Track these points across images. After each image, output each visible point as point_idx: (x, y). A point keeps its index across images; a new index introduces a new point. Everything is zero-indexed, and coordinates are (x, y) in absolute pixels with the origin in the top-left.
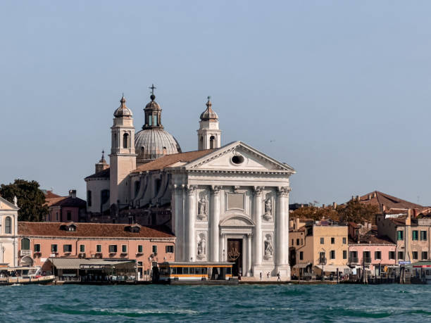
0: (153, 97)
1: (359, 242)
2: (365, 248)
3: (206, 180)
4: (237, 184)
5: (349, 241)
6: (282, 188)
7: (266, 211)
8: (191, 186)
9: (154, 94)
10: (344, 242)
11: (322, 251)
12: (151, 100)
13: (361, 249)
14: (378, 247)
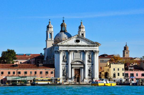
1: (129, 70)
2: (131, 72)
3: (65, 48)
4: (77, 50)
5: (125, 69)
6: (95, 51)
7: (89, 59)
8: (60, 50)
9: (64, 20)
10: (123, 70)
11: (114, 73)
12: (63, 22)
13: (129, 73)
14: (137, 72)
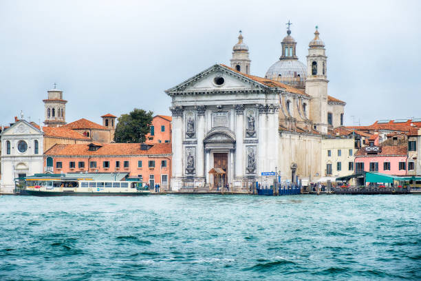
0: (289, 32)
1: (366, 154)
2: (373, 160)
3: (190, 102)
4: (218, 104)
9: (290, 29)
10: (350, 154)
11: (329, 163)
12: (287, 35)
13: (367, 160)
